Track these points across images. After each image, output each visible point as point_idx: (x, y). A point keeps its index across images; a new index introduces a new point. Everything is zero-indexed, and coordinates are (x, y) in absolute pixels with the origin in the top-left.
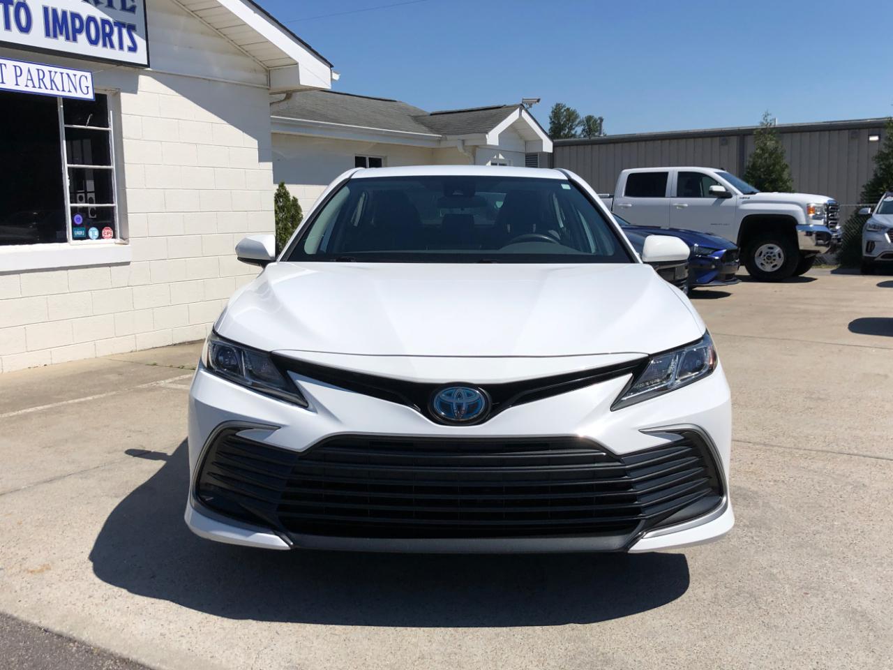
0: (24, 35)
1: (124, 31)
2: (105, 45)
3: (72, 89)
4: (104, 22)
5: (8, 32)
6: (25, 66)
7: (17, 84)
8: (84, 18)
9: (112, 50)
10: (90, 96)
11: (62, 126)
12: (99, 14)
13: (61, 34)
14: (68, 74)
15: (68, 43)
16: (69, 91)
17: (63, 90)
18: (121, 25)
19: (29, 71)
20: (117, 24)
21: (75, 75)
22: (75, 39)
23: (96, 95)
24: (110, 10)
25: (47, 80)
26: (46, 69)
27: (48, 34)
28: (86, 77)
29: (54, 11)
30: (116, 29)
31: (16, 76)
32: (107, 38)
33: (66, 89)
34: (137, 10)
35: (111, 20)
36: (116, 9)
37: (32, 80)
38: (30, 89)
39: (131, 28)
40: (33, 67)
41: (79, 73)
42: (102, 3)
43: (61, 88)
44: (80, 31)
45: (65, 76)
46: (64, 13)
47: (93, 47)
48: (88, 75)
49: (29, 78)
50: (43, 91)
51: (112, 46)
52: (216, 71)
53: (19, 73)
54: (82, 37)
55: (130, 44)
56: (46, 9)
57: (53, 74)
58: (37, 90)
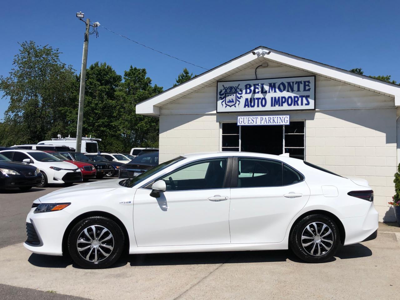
0: (264, 108)
1: (304, 99)
2: (294, 105)
3: (281, 122)
4: (295, 97)
5: (258, 108)
6: (264, 117)
7: (261, 123)
8: (287, 97)
9: (298, 106)
10: (288, 123)
11: (284, 134)
12: (293, 95)
13: (277, 104)
14: (280, 117)
15: (280, 107)
16: (280, 123)
17: (277, 123)
18: (302, 97)
19: (266, 118)
20: (300, 97)
21: (283, 117)
22: (282, 105)
23: (290, 122)
24: (299, 92)
25: (272, 121)
26: (272, 117)
27: (272, 106)
28: (287, 117)
29: (275, 98)
30: (300, 99)
31: (261, 121)
32: (296, 103)
33: (279, 122)
34: (311, 90)
35: (298, 96)
36: (301, 91)
37: (266, 121)
38: (265, 124)
39: (307, 97)
40: (267, 117)
41: (284, 116)
42: (295, 91)
43: (276, 122)
44: (284, 102)
45: (279, 118)
46: (279, 98)
47: (290, 107)
48: (288, 116)
49: (265, 120)
50: (270, 124)
51: (298, 105)
52: (359, 105)
53: (262, 120)
54: (285, 105)
55: (306, 103)
56: (272, 98)
57: (274, 118)
58: (268, 124)
